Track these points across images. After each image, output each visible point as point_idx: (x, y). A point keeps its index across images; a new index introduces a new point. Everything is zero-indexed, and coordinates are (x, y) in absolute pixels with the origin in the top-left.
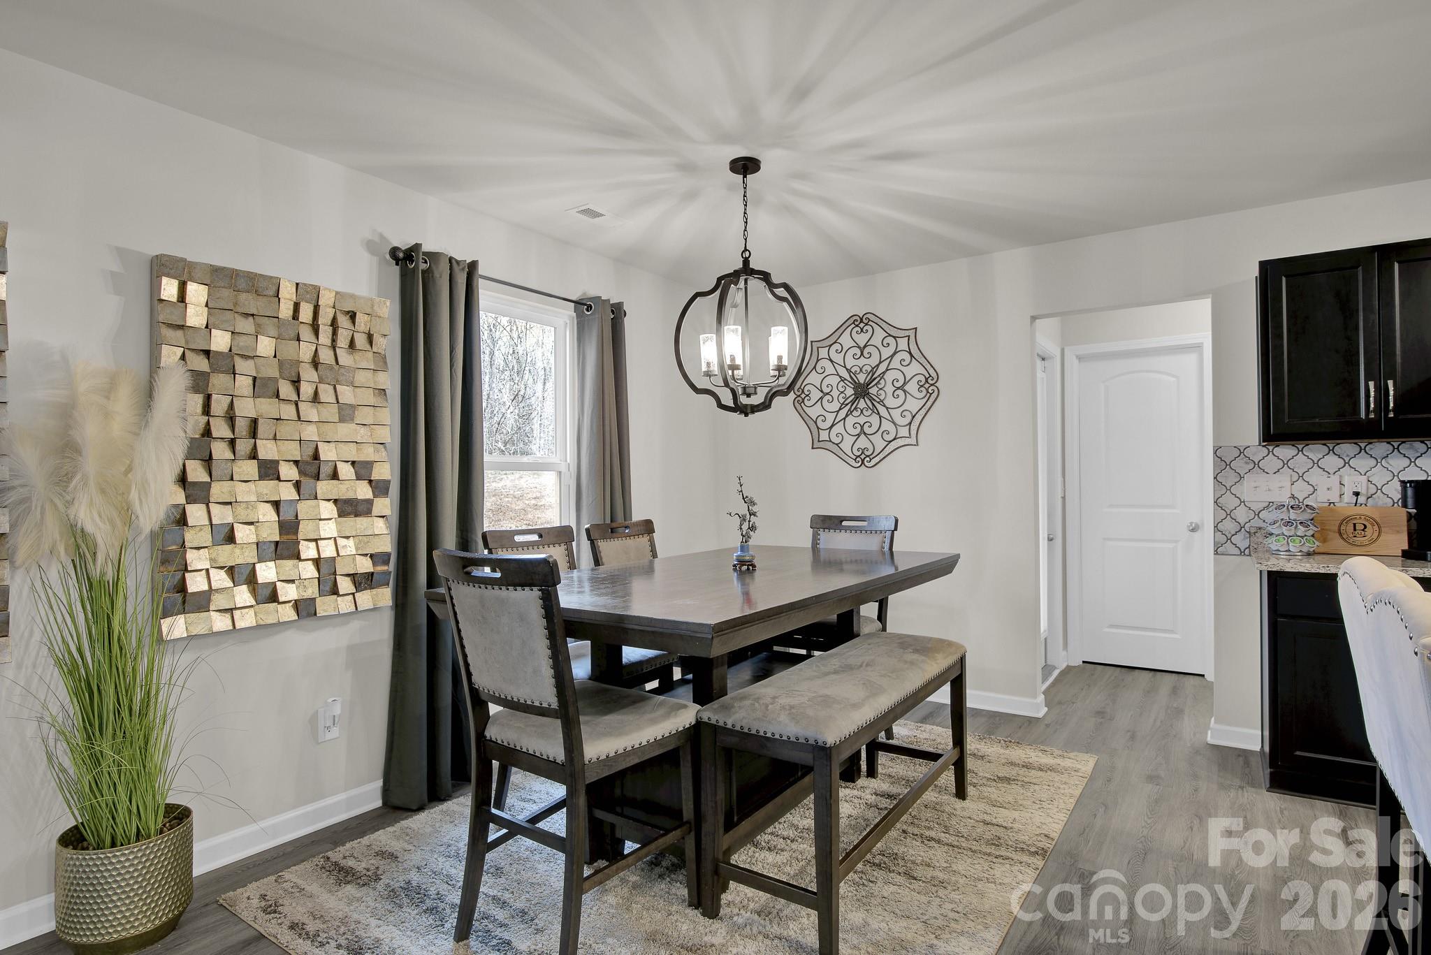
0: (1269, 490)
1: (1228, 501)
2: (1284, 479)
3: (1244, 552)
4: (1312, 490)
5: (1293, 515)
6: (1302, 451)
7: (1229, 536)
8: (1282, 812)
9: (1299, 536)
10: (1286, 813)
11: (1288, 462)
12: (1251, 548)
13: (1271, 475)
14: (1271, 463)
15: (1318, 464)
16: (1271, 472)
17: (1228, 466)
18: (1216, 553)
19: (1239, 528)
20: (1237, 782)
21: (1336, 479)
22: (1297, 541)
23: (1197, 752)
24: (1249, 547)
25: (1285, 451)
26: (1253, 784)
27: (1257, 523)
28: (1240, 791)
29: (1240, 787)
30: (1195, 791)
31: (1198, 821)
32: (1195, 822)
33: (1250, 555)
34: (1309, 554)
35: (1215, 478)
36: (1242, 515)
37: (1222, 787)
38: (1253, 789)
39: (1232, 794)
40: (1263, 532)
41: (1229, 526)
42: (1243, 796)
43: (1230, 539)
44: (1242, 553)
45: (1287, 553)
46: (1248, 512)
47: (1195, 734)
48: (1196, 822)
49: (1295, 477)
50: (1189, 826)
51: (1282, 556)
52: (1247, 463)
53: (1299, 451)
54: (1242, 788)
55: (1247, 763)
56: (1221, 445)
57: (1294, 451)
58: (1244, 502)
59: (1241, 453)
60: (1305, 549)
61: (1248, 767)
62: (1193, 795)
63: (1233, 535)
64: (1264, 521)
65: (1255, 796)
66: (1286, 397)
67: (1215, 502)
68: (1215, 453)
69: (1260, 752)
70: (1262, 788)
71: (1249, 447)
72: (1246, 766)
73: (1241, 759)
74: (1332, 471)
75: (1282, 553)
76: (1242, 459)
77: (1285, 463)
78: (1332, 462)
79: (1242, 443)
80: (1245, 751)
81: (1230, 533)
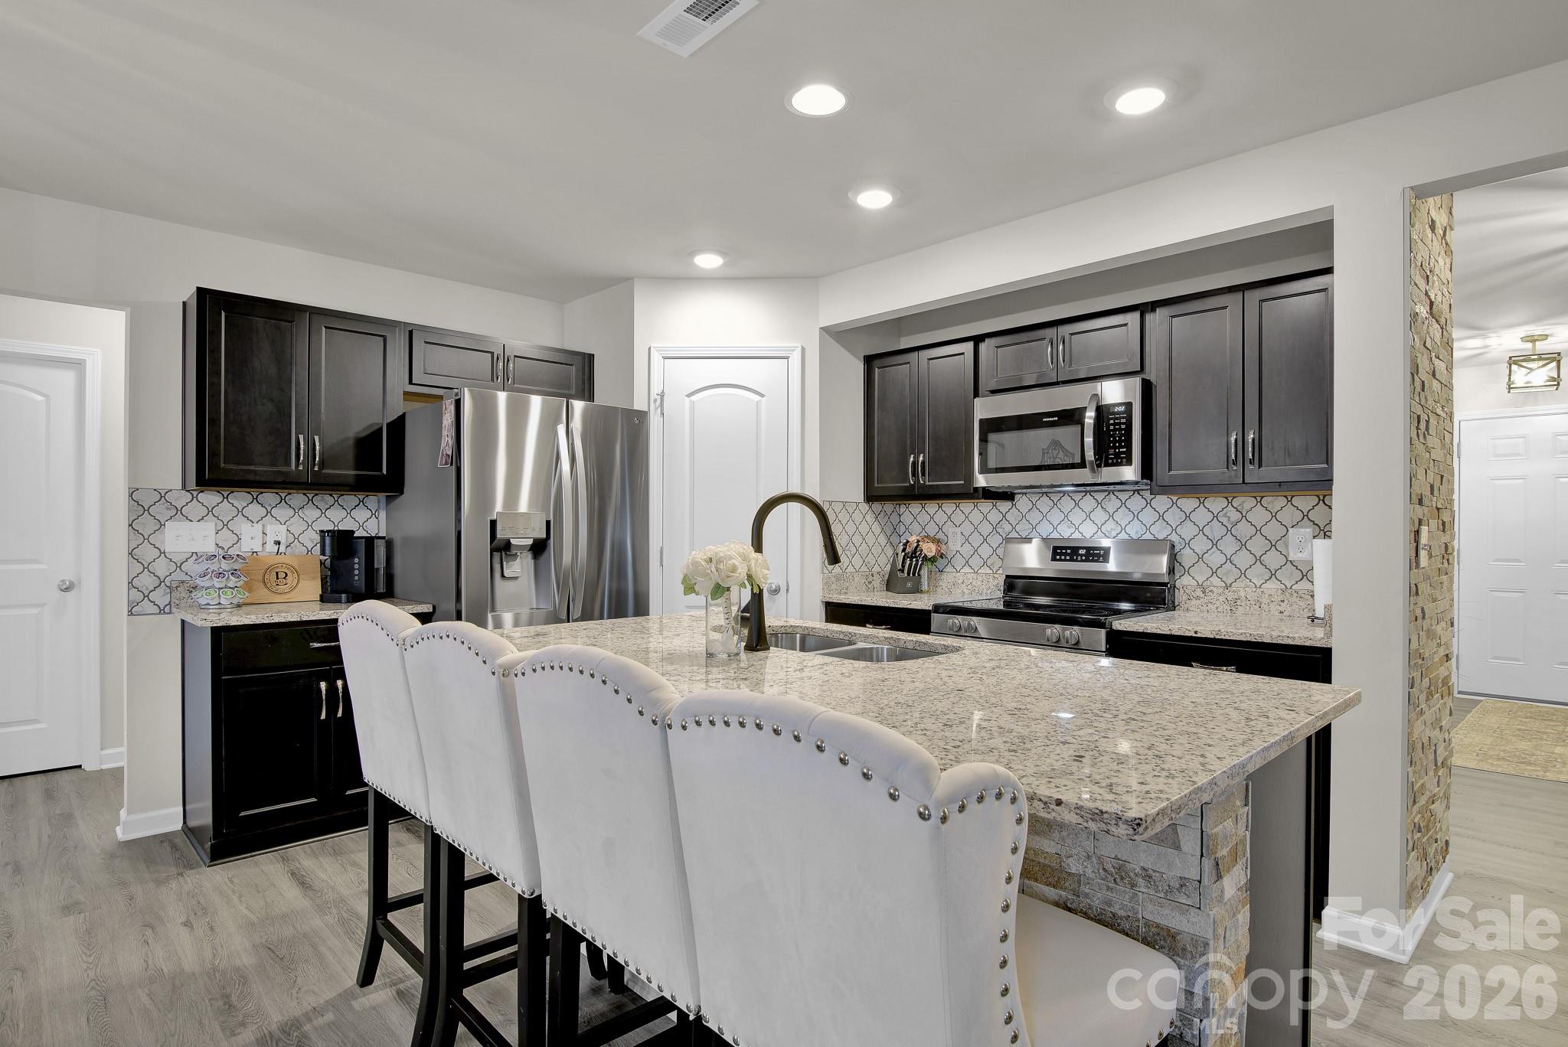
0: (193, 539)
1: (147, 553)
2: (209, 526)
3: (164, 610)
4: (236, 539)
5: (225, 565)
6: (227, 498)
7: (146, 594)
8: (231, 881)
9: (230, 588)
10: (236, 880)
11: (212, 509)
12: (173, 604)
13: (195, 523)
14: (195, 509)
15: (242, 512)
16: (195, 519)
17: (146, 512)
18: (131, 613)
19: (158, 582)
20: (173, 870)
21: (259, 527)
22: (229, 593)
23: (112, 856)
24: (170, 604)
25: (210, 497)
26: (190, 866)
27: (179, 576)
28: (181, 879)
29: (178, 874)
30: (130, 900)
31: (150, 931)
32: (147, 933)
33: (170, 613)
34: (239, 606)
35: (129, 525)
36: (162, 568)
37: (159, 883)
38: (192, 871)
39: (174, 884)
40: (186, 585)
41: (146, 581)
42: (186, 883)
43: (148, 596)
44: (162, 611)
45: (217, 607)
46: (169, 564)
47: (99, 837)
48: (149, 932)
49: (220, 525)
50: (142, 941)
51: (211, 611)
52: (168, 509)
53: (224, 498)
54: (181, 874)
55: (174, 847)
56: (137, 487)
57: (219, 498)
58: (164, 553)
59: (161, 497)
60: (235, 601)
61: (177, 850)
62: (130, 905)
63: (151, 591)
64: (187, 574)
65: (197, 876)
66: (222, 440)
67: (130, 554)
68: (131, 495)
69: (183, 830)
70: (201, 866)
71: (171, 490)
72: (174, 850)
73: (166, 844)
74: (255, 521)
75: (211, 607)
76: (163, 504)
77: (210, 510)
78: (255, 511)
79: (163, 486)
80: (165, 835)
81: (147, 589)
